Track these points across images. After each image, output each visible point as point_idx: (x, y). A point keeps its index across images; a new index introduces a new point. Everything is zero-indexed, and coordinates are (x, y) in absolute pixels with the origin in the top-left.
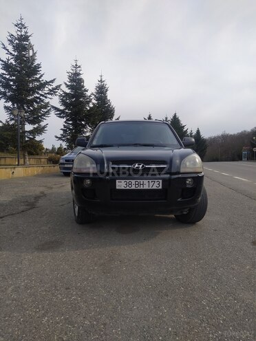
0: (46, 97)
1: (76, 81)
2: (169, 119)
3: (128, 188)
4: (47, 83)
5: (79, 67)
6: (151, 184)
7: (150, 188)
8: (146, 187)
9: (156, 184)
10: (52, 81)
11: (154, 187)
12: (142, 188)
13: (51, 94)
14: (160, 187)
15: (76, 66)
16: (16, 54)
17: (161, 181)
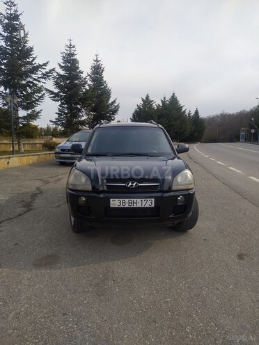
0: (39, 81)
1: (70, 63)
2: (167, 99)
3: (122, 206)
4: (40, 66)
5: (74, 47)
6: (144, 203)
7: (143, 206)
8: (139, 205)
9: (149, 203)
10: (45, 65)
11: (147, 206)
12: (135, 206)
13: (45, 78)
14: (153, 206)
15: (71, 46)
16: (6, 34)
17: (153, 200)
